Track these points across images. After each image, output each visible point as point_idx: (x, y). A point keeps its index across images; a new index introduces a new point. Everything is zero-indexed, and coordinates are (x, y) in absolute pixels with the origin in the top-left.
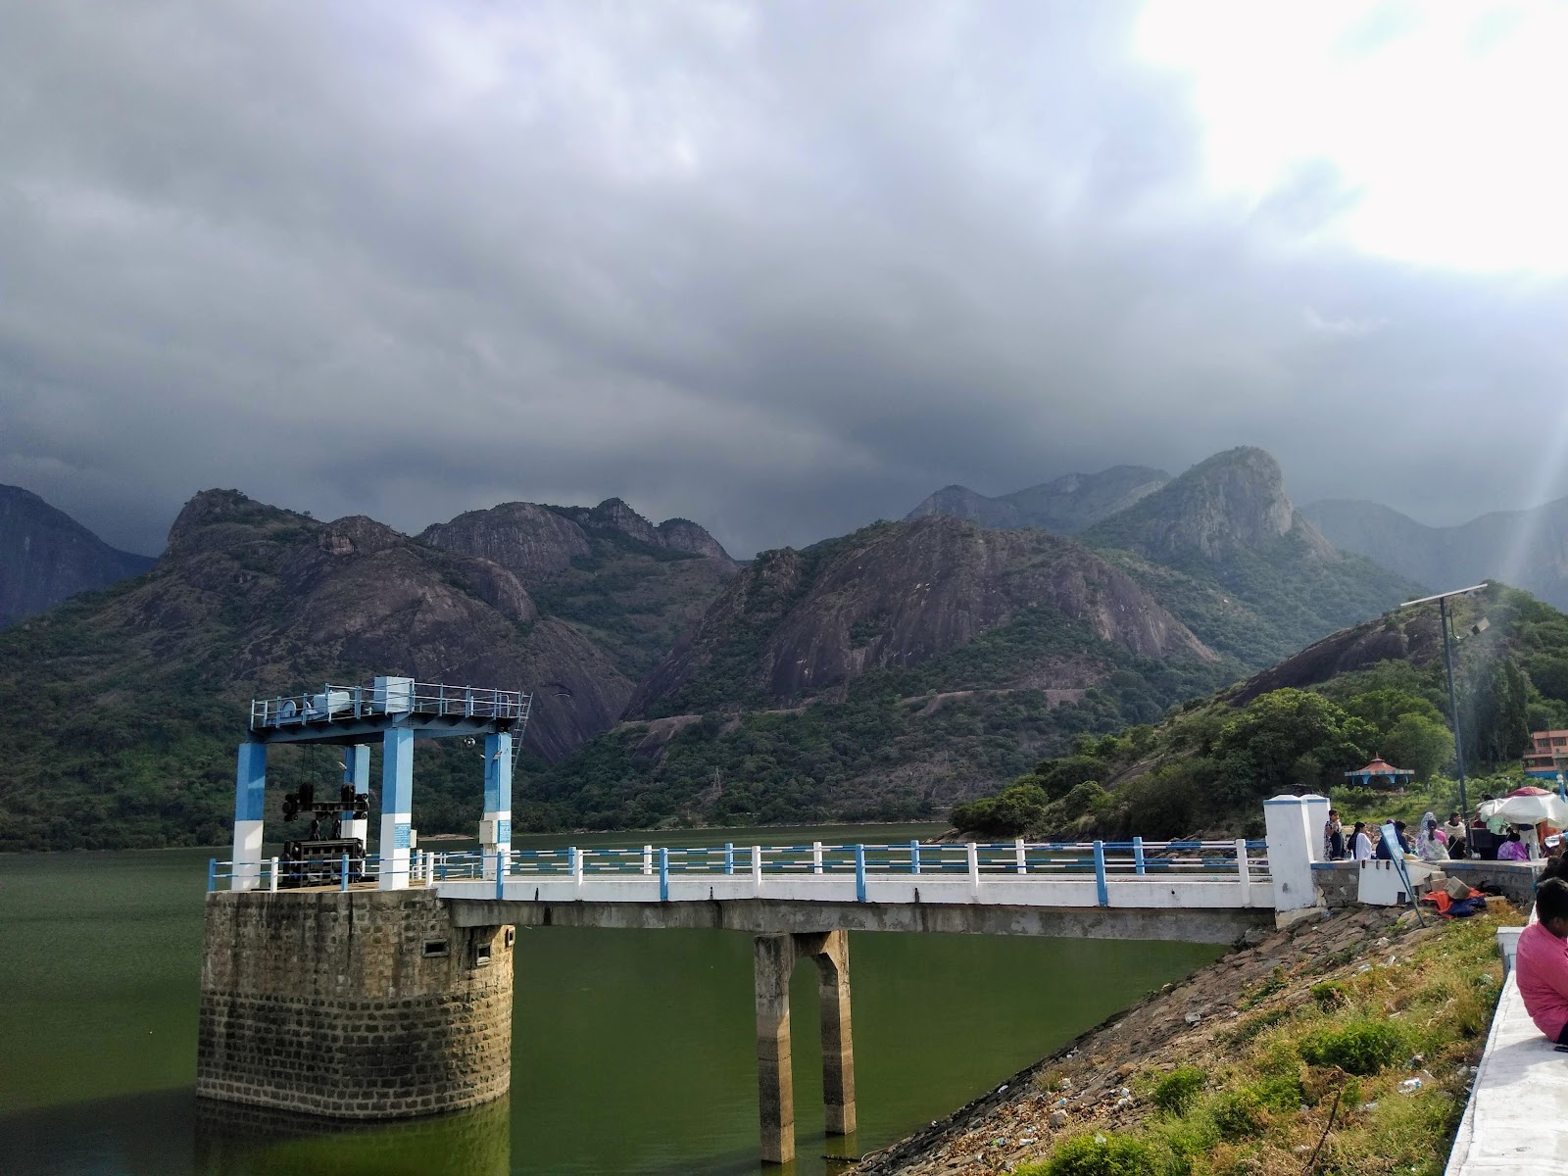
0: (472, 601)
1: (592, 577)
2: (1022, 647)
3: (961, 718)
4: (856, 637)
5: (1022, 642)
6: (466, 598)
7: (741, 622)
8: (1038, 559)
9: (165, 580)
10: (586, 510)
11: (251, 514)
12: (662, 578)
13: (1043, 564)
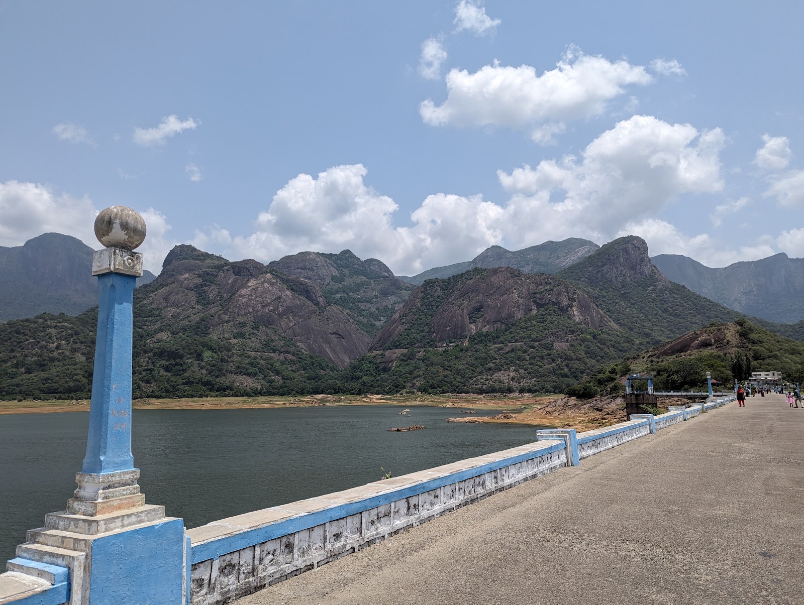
0: (300, 297)
1: (341, 286)
2: (542, 324)
3: (520, 353)
4: (471, 318)
5: (543, 323)
6: (298, 296)
7: (419, 310)
8: (548, 287)
9: (172, 286)
10: (336, 255)
11: (199, 256)
12: (371, 287)
13: (551, 290)
